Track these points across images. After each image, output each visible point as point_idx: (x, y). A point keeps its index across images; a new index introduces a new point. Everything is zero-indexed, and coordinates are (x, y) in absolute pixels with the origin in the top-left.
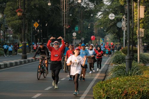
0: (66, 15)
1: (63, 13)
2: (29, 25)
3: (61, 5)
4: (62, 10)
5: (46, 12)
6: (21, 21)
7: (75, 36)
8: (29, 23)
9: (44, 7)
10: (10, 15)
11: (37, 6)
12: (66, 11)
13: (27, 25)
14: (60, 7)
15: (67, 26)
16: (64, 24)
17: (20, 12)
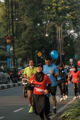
0: (61, 43)
1: (59, 42)
2: (33, 54)
3: (57, 35)
4: (58, 40)
5: (47, 43)
6: (26, 51)
7: (72, 62)
8: (33, 53)
9: (44, 39)
10: (17, 47)
11: (38, 38)
12: (61, 40)
13: (31, 54)
14: (56, 37)
15: (63, 53)
16: (60, 51)
17: (8, 39)
